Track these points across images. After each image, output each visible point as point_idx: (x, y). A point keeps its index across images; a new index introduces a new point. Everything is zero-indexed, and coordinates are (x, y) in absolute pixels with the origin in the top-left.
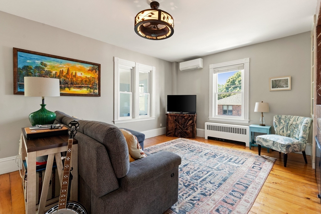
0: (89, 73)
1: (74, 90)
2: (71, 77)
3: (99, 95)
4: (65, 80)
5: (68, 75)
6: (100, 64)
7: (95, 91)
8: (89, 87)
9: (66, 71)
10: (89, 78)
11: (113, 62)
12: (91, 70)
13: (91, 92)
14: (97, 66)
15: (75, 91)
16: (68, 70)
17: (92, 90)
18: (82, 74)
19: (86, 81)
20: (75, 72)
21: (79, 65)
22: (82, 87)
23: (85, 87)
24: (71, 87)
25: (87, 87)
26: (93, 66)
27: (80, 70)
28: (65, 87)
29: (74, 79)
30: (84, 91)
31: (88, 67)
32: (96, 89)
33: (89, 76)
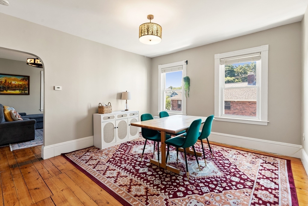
0: (21, 82)
1: (9, 92)
2: (7, 84)
3: (28, 94)
4: (3, 86)
5: (6, 83)
6: (29, 76)
7: (25, 92)
8: (21, 90)
9: (4, 81)
10: (20, 84)
11: (40, 74)
12: (23, 80)
13: (22, 92)
14: (27, 78)
15: (11, 92)
16: (6, 81)
17: (23, 91)
18: (15, 82)
19: (18, 86)
20: (10, 81)
21: (13, 78)
22: (16, 90)
23: (18, 90)
24: (8, 90)
25: (19, 89)
26: (24, 77)
27: (14, 80)
28: (3, 90)
29: (10, 85)
30: (17, 92)
31: (20, 78)
32: (26, 91)
33: (21, 83)
